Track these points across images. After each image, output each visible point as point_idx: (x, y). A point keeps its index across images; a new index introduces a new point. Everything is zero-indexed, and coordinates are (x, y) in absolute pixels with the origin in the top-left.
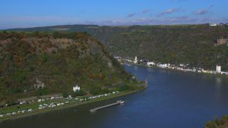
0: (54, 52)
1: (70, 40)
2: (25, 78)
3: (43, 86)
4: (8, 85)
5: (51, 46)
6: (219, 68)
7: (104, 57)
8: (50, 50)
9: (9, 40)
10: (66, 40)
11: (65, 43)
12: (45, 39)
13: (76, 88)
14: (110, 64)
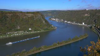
0: (26, 18)
1: (32, 14)
2: (14, 26)
3: (19, 28)
4: (8, 27)
5: (25, 16)
6: (83, 23)
7: (43, 20)
8: (25, 17)
9: (12, 14)
10: (31, 14)
11: (30, 15)
12: (24, 14)
13: (30, 29)
14: (44, 22)
